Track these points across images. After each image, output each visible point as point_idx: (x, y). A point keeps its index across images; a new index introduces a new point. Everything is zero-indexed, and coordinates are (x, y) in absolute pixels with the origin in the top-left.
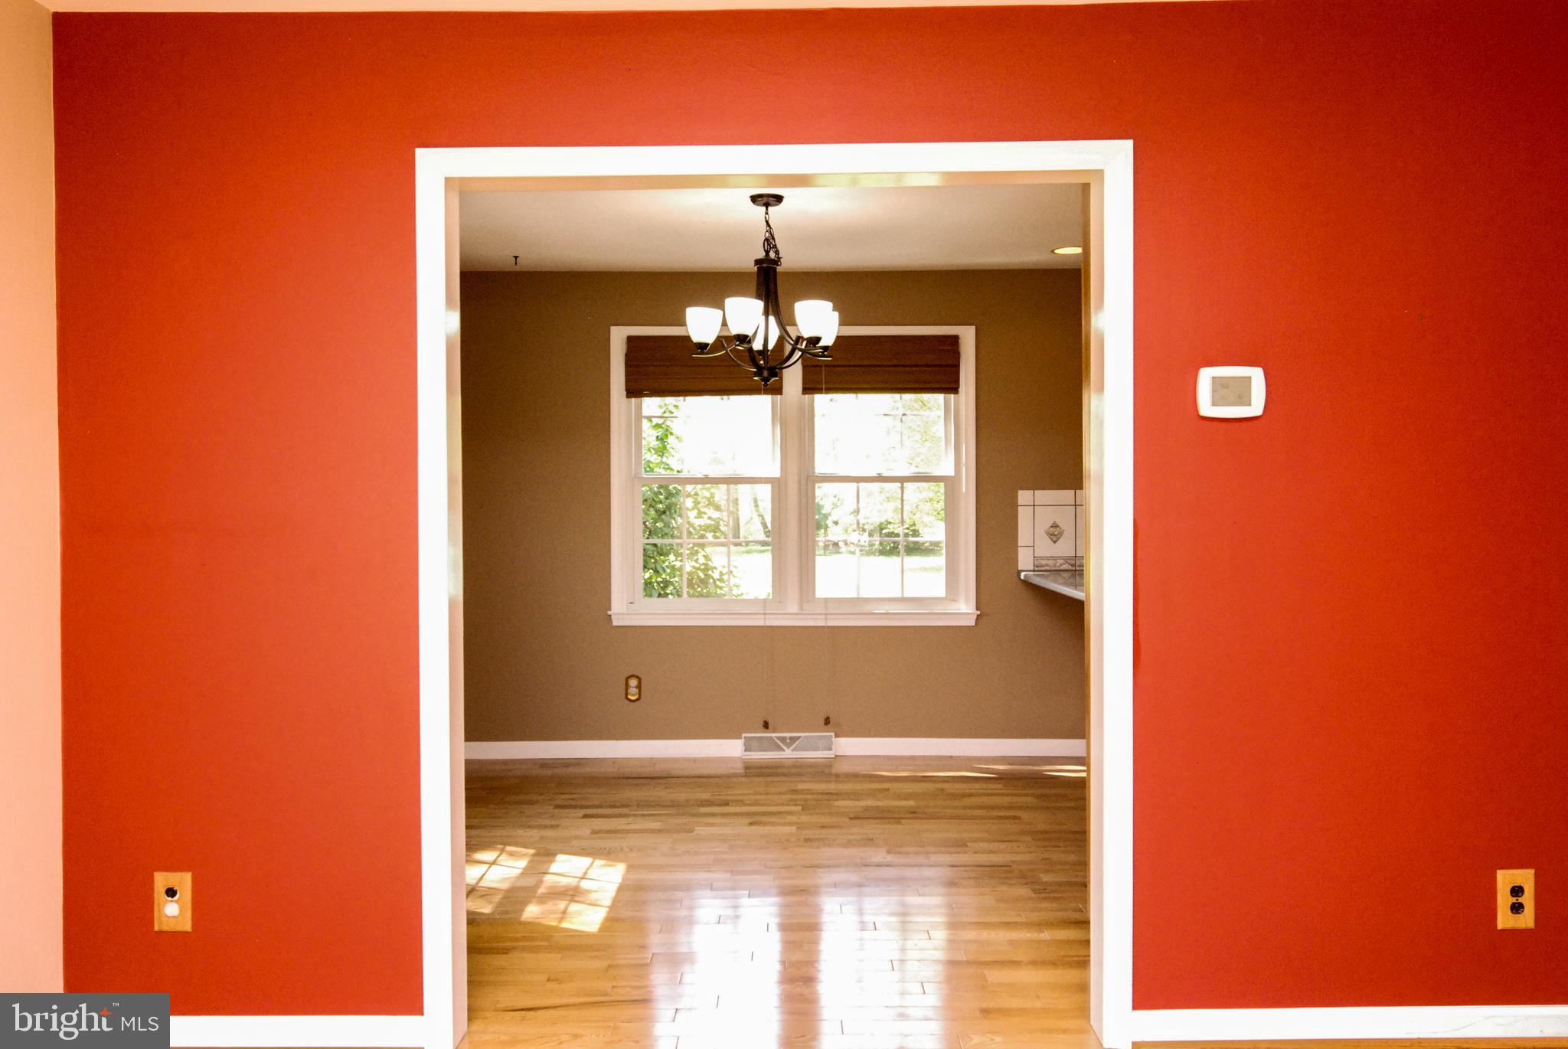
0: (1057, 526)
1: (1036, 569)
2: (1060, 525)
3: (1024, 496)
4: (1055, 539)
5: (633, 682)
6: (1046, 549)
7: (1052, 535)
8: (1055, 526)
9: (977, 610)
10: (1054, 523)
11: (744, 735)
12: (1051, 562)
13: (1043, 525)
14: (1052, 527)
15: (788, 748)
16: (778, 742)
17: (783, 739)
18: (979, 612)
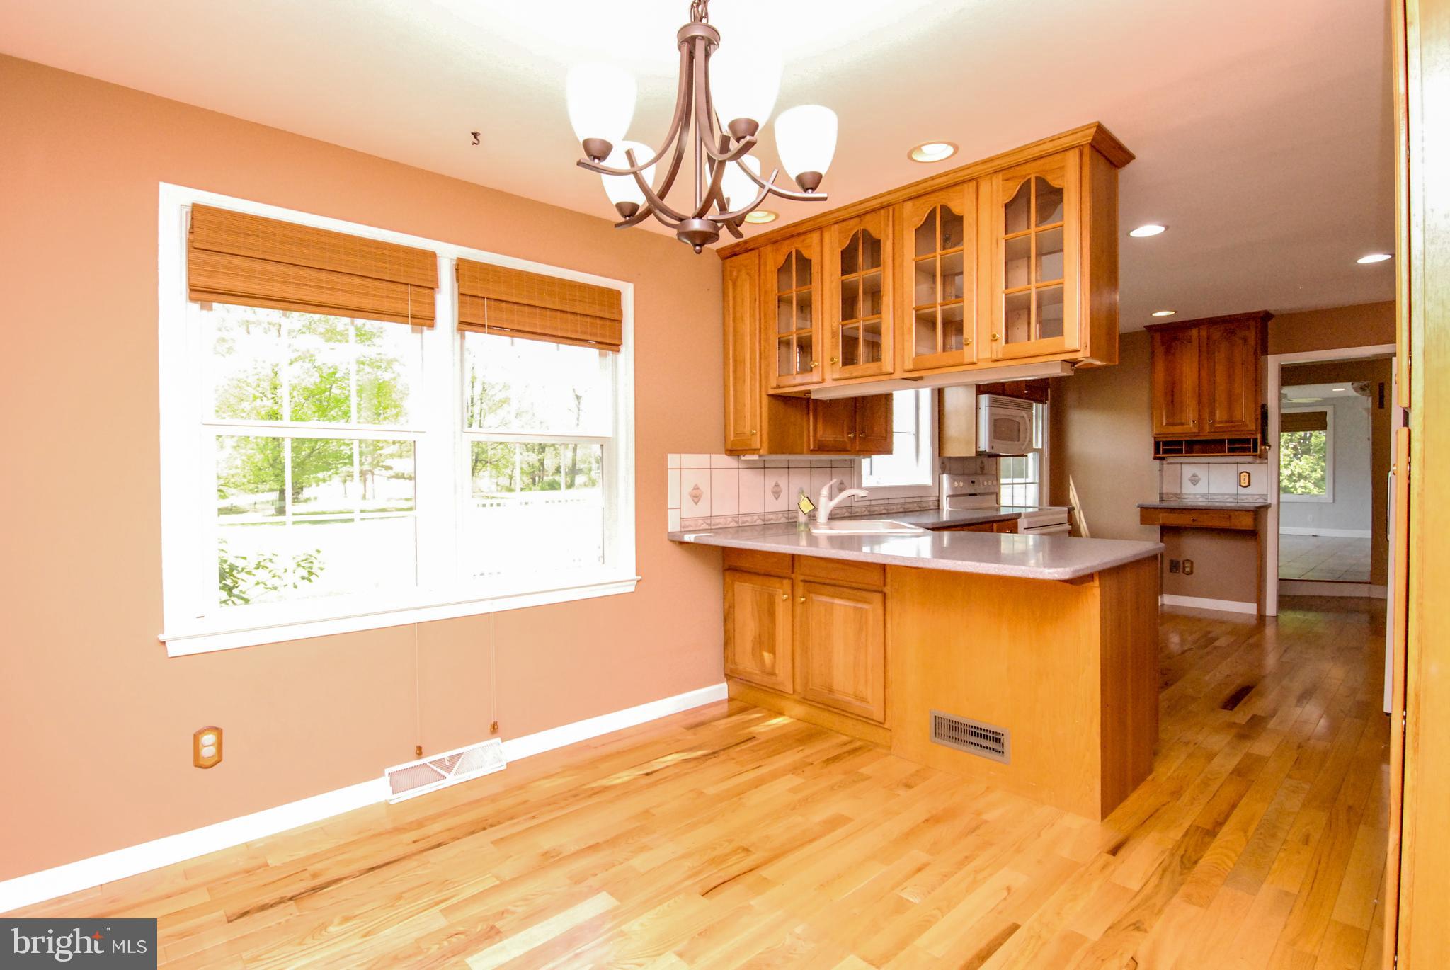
0: (698, 489)
1: (683, 530)
2: (701, 488)
3: (673, 460)
4: (696, 500)
5: (209, 739)
6: (690, 510)
7: (694, 497)
8: (696, 488)
9: (637, 575)
10: (696, 485)
11: (388, 771)
12: (692, 523)
13: (688, 489)
14: (694, 489)
15: (449, 772)
16: (433, 767)
17: (439, 763)
18: (639, 578)
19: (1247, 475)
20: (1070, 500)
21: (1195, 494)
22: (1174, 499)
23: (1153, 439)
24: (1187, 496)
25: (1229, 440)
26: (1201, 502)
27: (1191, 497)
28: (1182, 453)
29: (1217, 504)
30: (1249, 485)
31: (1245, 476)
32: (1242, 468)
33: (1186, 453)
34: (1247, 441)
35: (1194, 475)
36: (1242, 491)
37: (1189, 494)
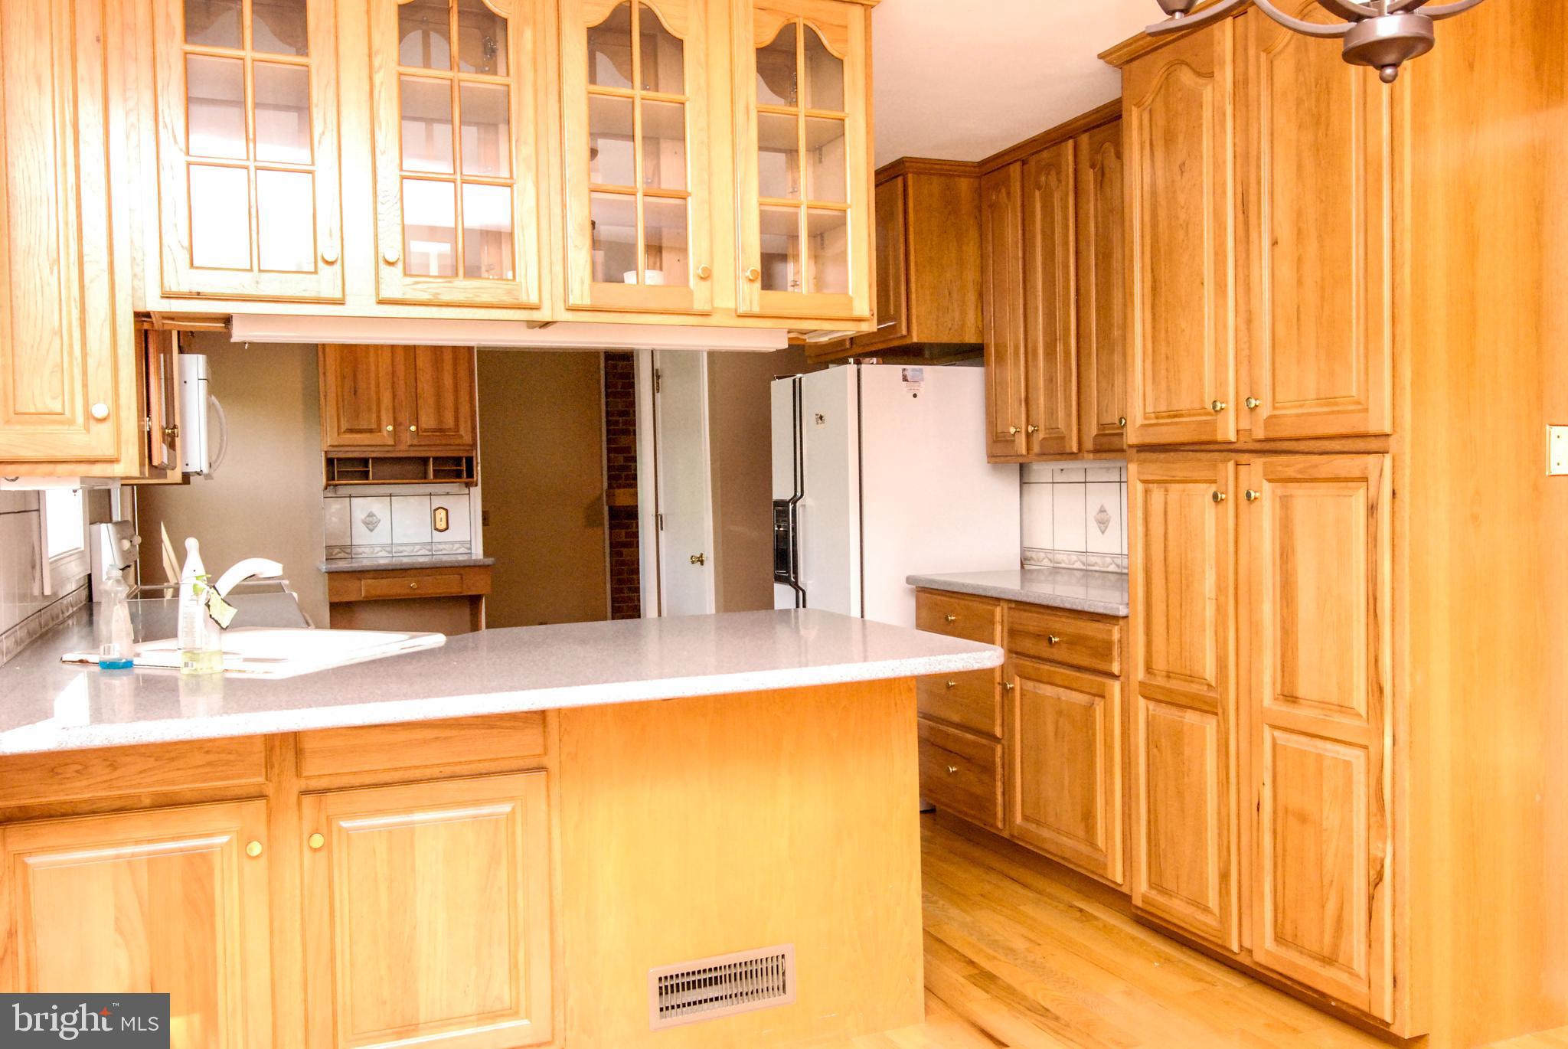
19: (444, 512)
20: (163, 569)
21: (372, 546)
22: (342, 555)
23: (323, 454)
24: (360, 550)
25: (434, 458)
26: (383, 559)
27: (367, 550)
28: (367, 478)
29: (405, 560)
30: (447, 528)
31: (441, 514)
32: (438, 502)
33: (373, 479)
34: (457, 460)
35: (371, 515)
36: (439, 537)
37: (365, 546)
